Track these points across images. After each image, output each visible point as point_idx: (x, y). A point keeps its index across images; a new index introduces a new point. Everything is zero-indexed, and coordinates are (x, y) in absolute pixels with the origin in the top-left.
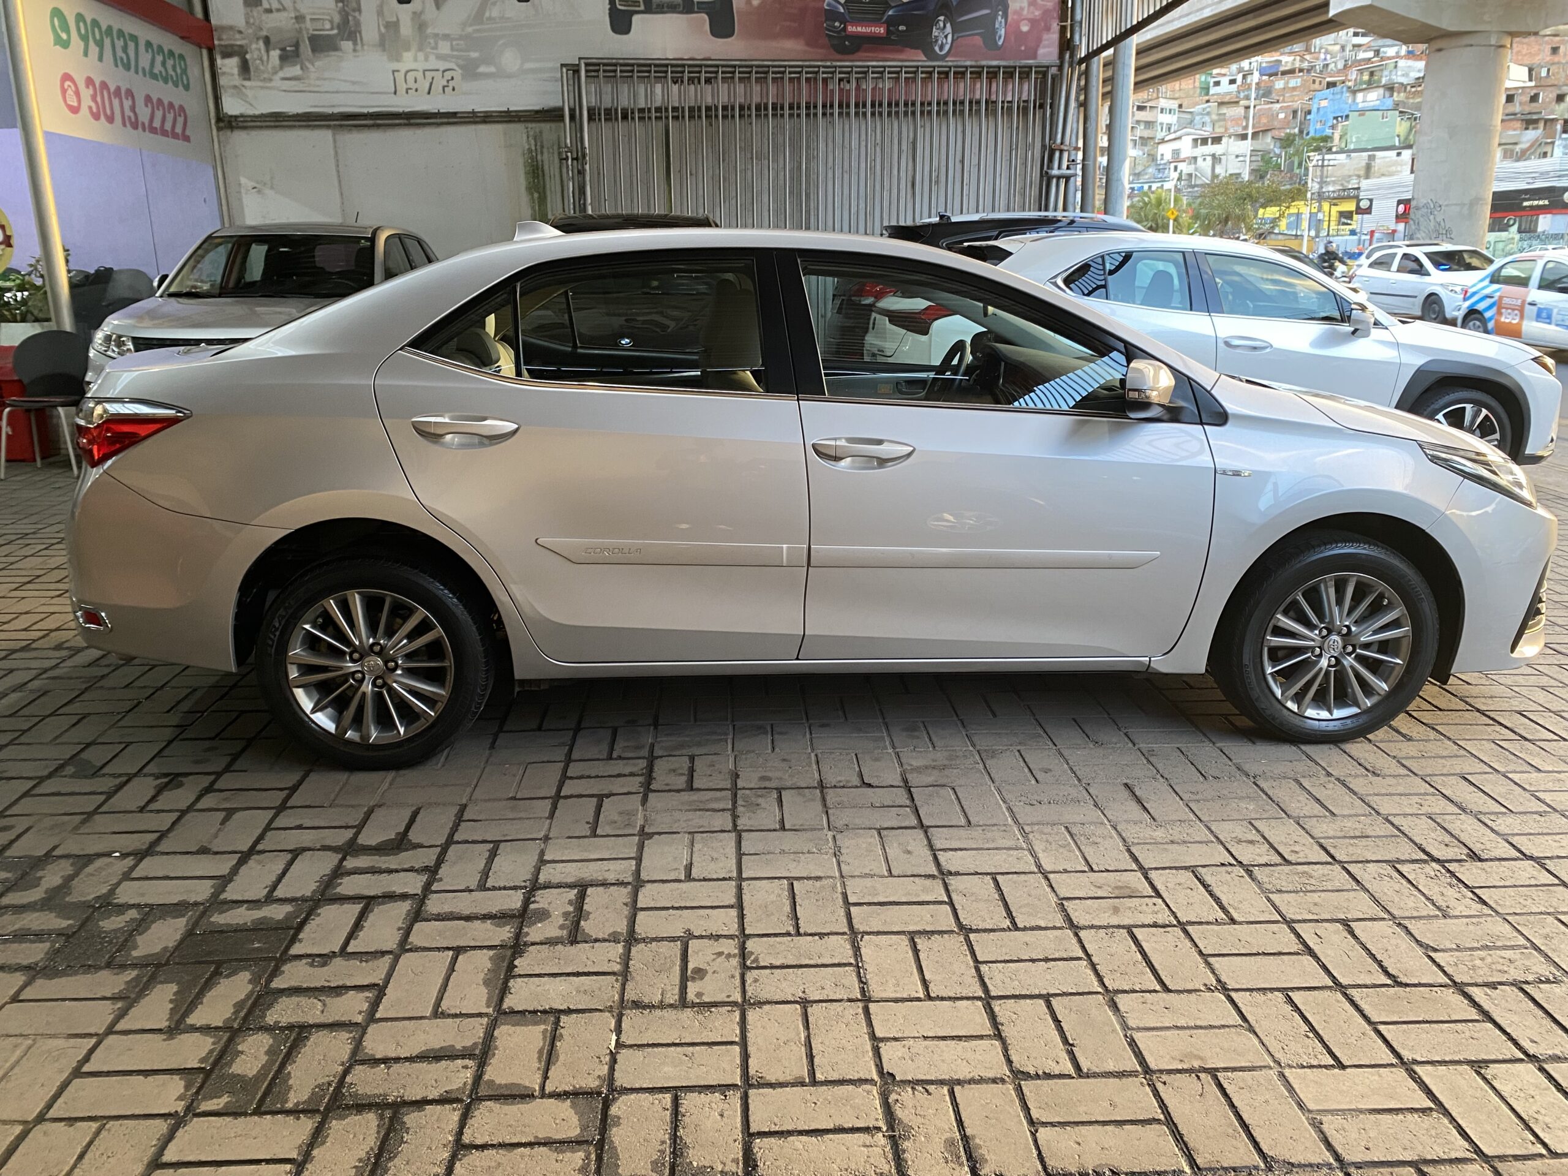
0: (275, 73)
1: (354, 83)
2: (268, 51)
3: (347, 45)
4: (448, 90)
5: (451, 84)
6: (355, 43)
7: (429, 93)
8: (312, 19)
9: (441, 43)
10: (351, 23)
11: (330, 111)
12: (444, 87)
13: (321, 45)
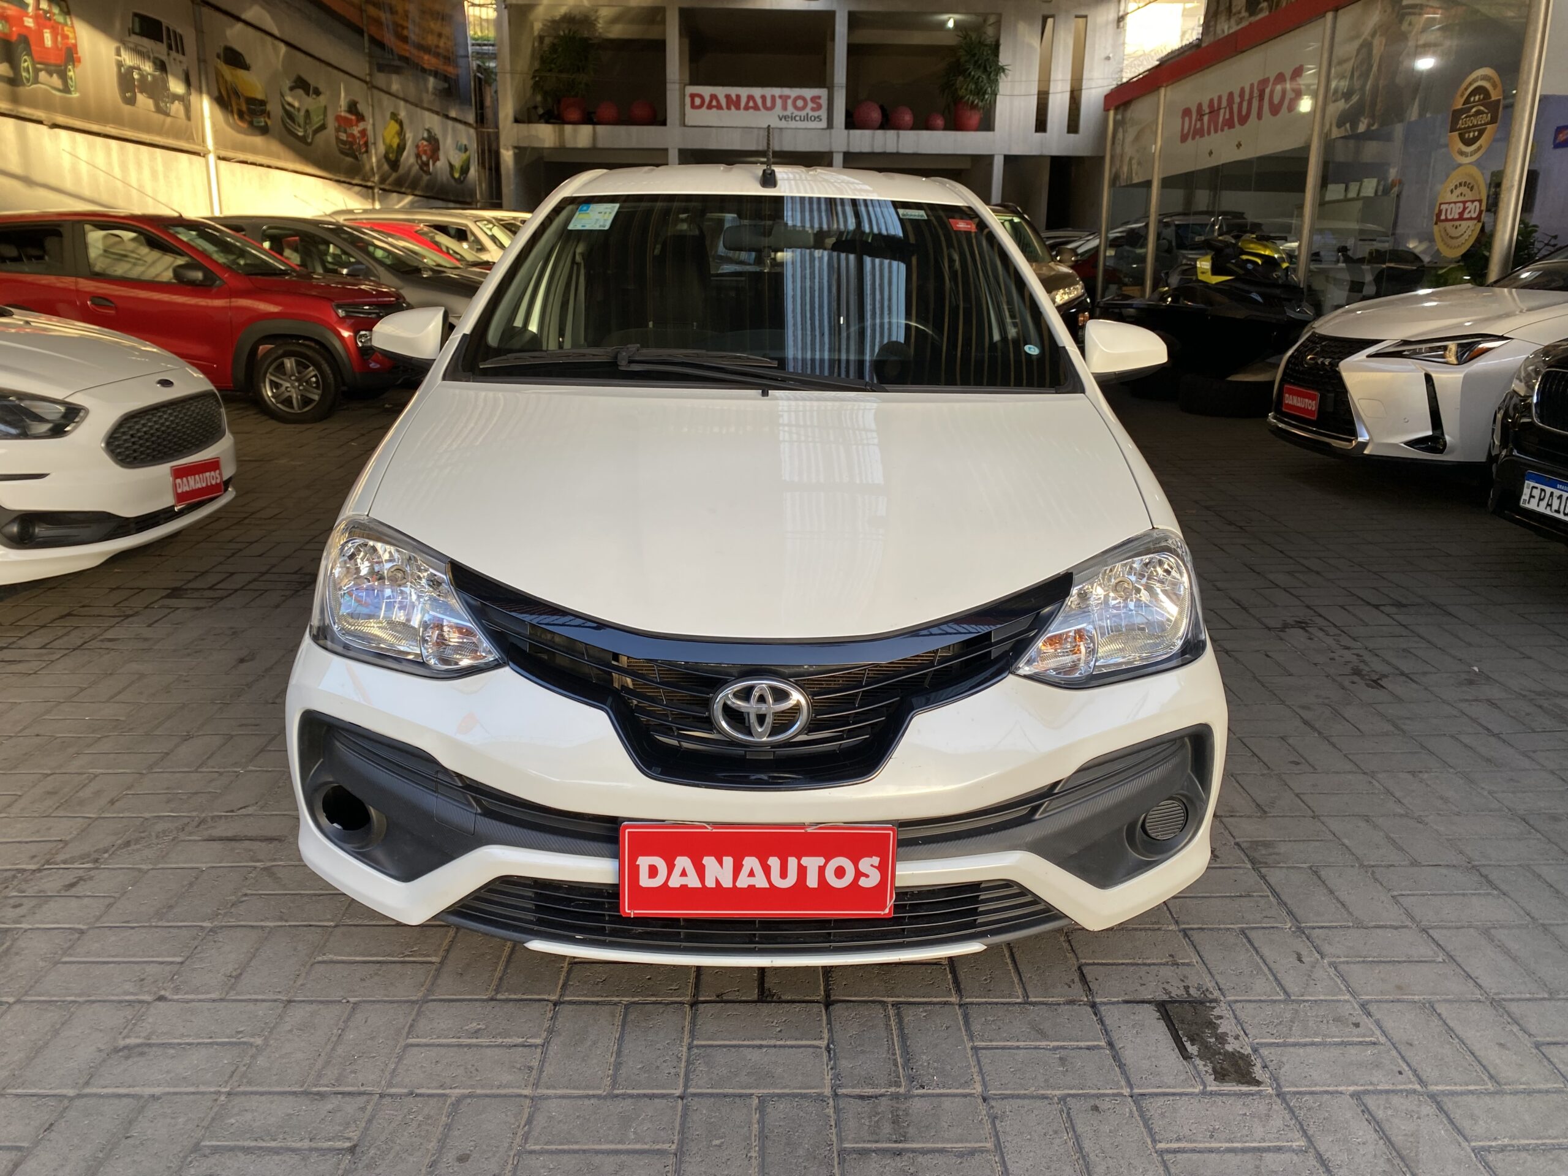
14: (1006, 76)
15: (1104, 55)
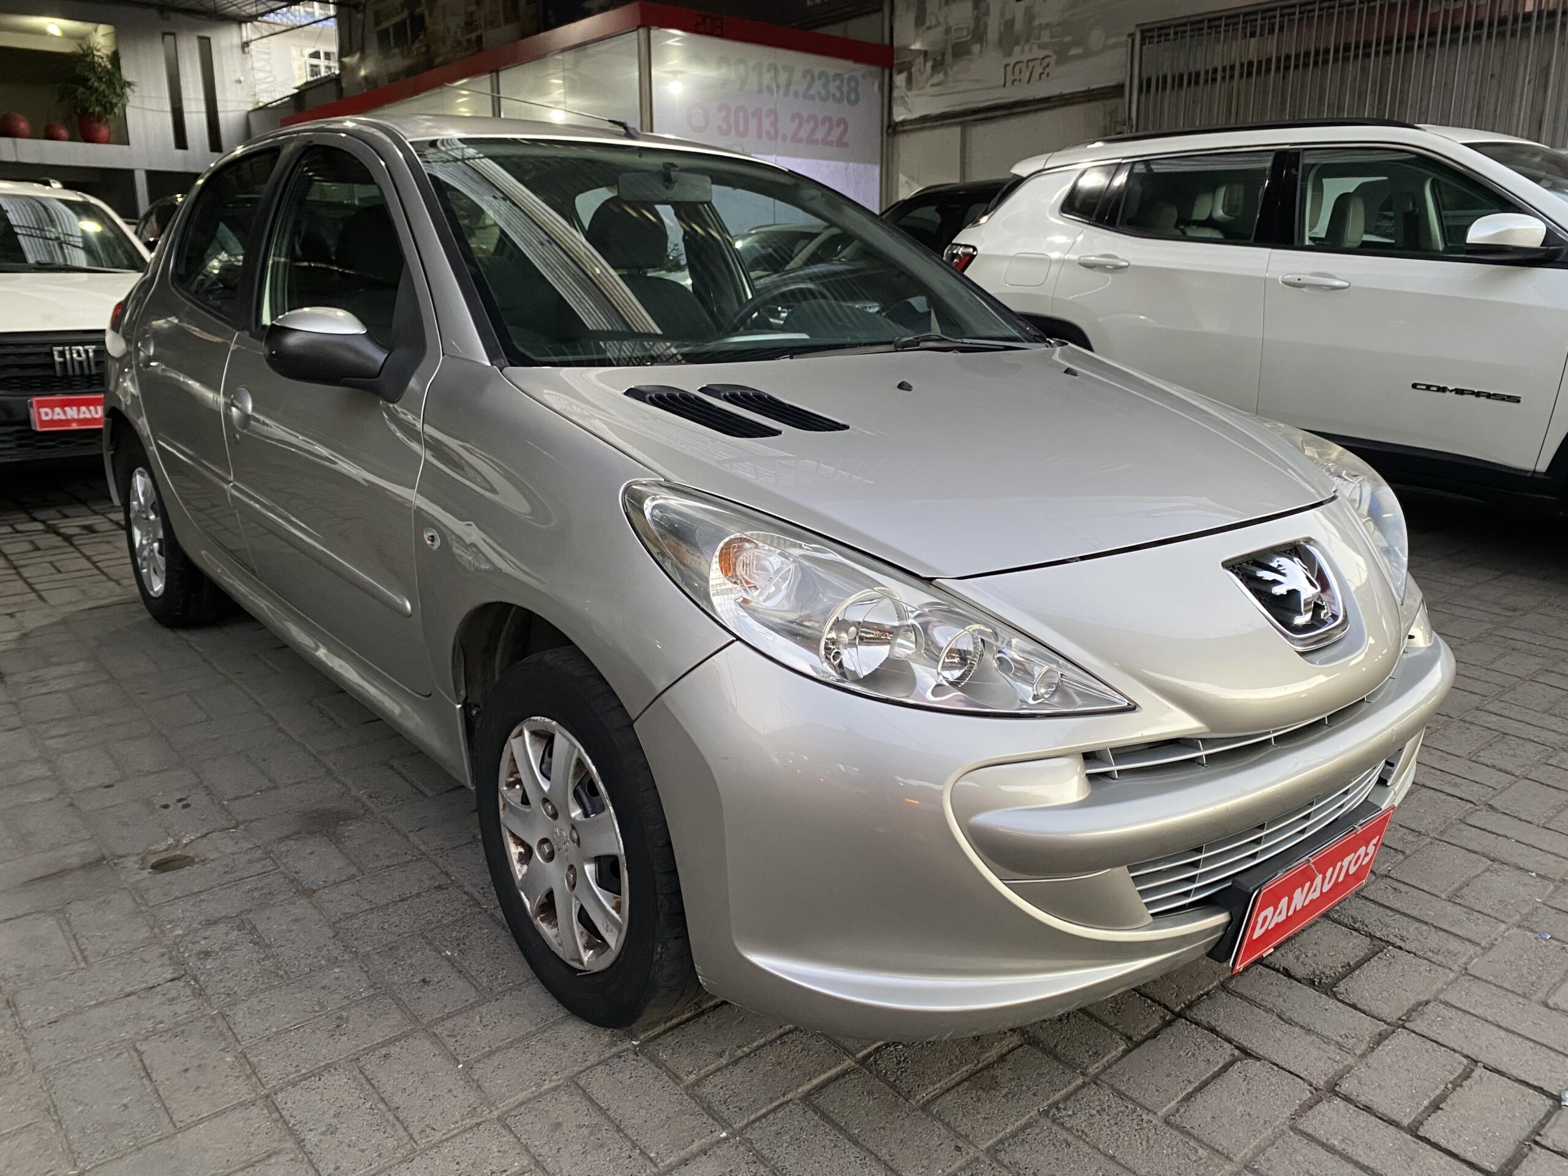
0: (927, 81)
1: (976, 81)
2: (925, 62)
3: (976, 48)
4: (1044, 76)
5: (1047, 70)
6: (981, 47)
7: (1029, 82)
8: (955, 30)
9: (1043, 32)
10: (981, 28)
11: (958, 109)
12: (1041, 74)
13: (960, 51)
14: (133, 91)
15: (234, 78)
